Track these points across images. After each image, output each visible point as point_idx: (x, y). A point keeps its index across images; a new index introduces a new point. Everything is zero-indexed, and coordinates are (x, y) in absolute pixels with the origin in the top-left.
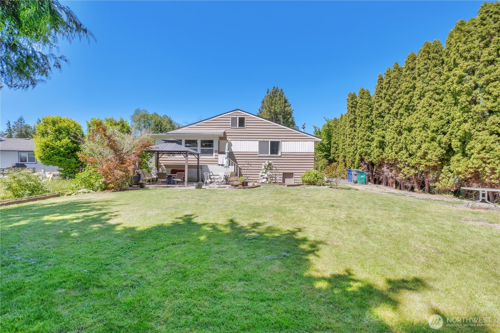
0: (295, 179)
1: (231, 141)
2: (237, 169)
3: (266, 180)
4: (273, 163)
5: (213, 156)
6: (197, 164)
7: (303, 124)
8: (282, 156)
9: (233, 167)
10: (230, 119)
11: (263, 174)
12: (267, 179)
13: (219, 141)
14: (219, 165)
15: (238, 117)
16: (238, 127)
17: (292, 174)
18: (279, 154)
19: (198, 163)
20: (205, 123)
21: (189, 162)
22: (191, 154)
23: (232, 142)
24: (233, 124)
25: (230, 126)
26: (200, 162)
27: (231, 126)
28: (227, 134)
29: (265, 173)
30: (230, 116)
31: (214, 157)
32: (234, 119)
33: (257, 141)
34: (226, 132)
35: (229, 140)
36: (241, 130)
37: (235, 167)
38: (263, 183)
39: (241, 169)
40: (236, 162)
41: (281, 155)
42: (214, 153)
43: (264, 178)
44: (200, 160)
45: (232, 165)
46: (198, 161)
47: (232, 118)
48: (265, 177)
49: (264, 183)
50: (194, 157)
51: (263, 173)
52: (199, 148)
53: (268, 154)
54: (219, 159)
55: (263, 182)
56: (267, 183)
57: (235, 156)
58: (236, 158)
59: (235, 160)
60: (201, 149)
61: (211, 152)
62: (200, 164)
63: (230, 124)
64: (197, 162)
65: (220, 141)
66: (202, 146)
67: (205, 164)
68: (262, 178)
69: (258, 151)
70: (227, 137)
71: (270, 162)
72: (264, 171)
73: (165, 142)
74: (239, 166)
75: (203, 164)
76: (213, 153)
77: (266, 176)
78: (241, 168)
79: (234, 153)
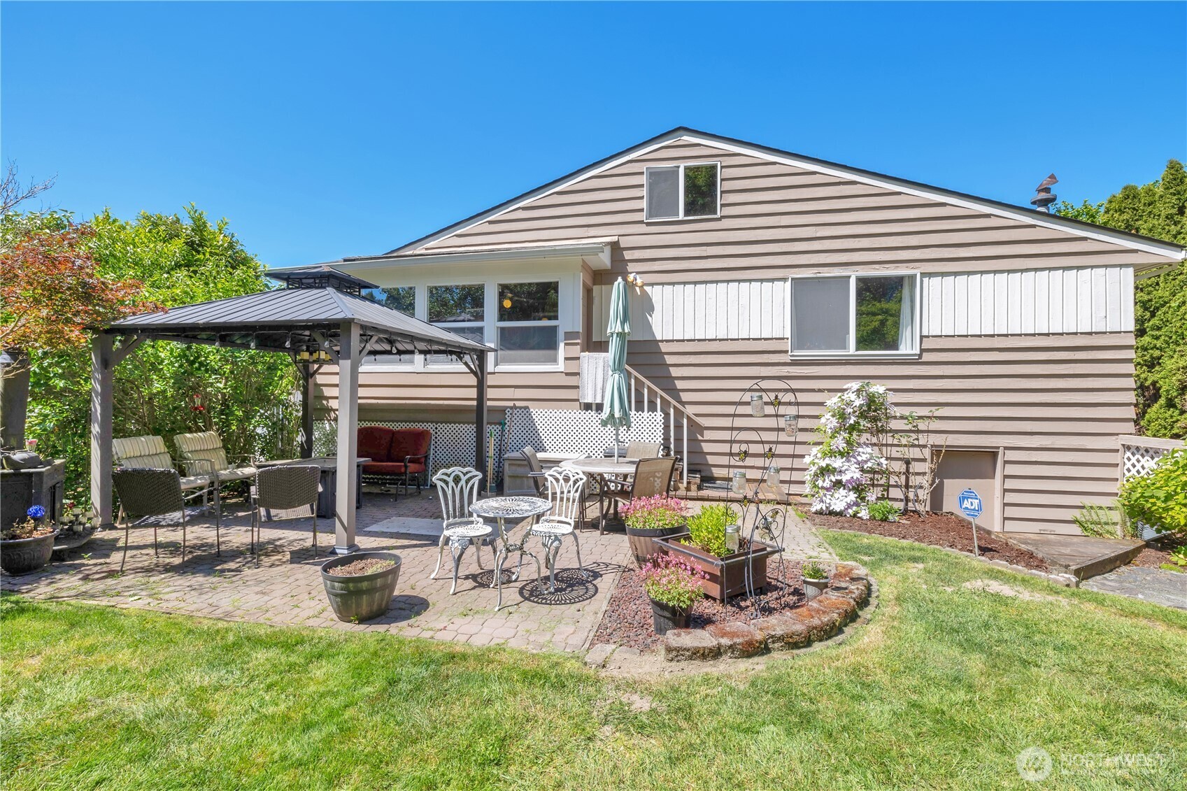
0: (1010, 484)
1: (648, 289)
2: (679, 427)
3: (852, 496)
4: (892, 398)
5: (554, 360)
6: (475, 403)
7: (1043, 180)
8: (927, 357)
9: (659, 415)
10: (643, 180)
11: (837, 463)
12: (859, 489)
13: (588, 293)
14: (588, 407)
15: (682, 166)
16: (681, 216)
17: (992, 454)
18: (908, 347)
19: (481, 397)
20: (524, 209)
21: (362, 392)
22: (451, 353)
23: (655, 293)
24: (659, 204)
25: (642, 216)
26: (490, 393)
27: (650, 215)
28: (628, 255)
29: (842, 454)
30: (643, 167)
31: (561, 366)
32: (660, 180)
33: (784, 280)
34: (624, 242)
35: (639, 282)
36: (701, 231)
37: (667, 415)
38: (832, 513)
39: (702, 429)
40: (674, 392)
41: (922, 351)
42: (562, 345)
43: (838, 484)
44: (490, 380)
45: (652, 408)
46: (481, 387)
47: (653, 174)
48: (845, 478)
49: (840, 514)
50: (461, 367)
51: (832, 454)
52: (491, 323)
53: (844, 346)
54: (585, 374)
55: (838, 506)
56: (864, 514)
57: (669, 360)
58: (675, 372)
59: (667, 383)
60: (503, 329)
61: (546, 342)
62: (489, 403)
63: (644, 204)
64: (473, 393)
65: (596, 289)
66: (504, 314)
67: (518, 404)
68: (827, 484)
69: (788, 335)
70: (631, 267)
71: (878, 388)
72: (840, 443)
73: (284, 285)
74: (690, 410)
75: (511, 404)
76: (552, 346)
77: (852, 473)
78: (699, 420)
79: (664, 348)
